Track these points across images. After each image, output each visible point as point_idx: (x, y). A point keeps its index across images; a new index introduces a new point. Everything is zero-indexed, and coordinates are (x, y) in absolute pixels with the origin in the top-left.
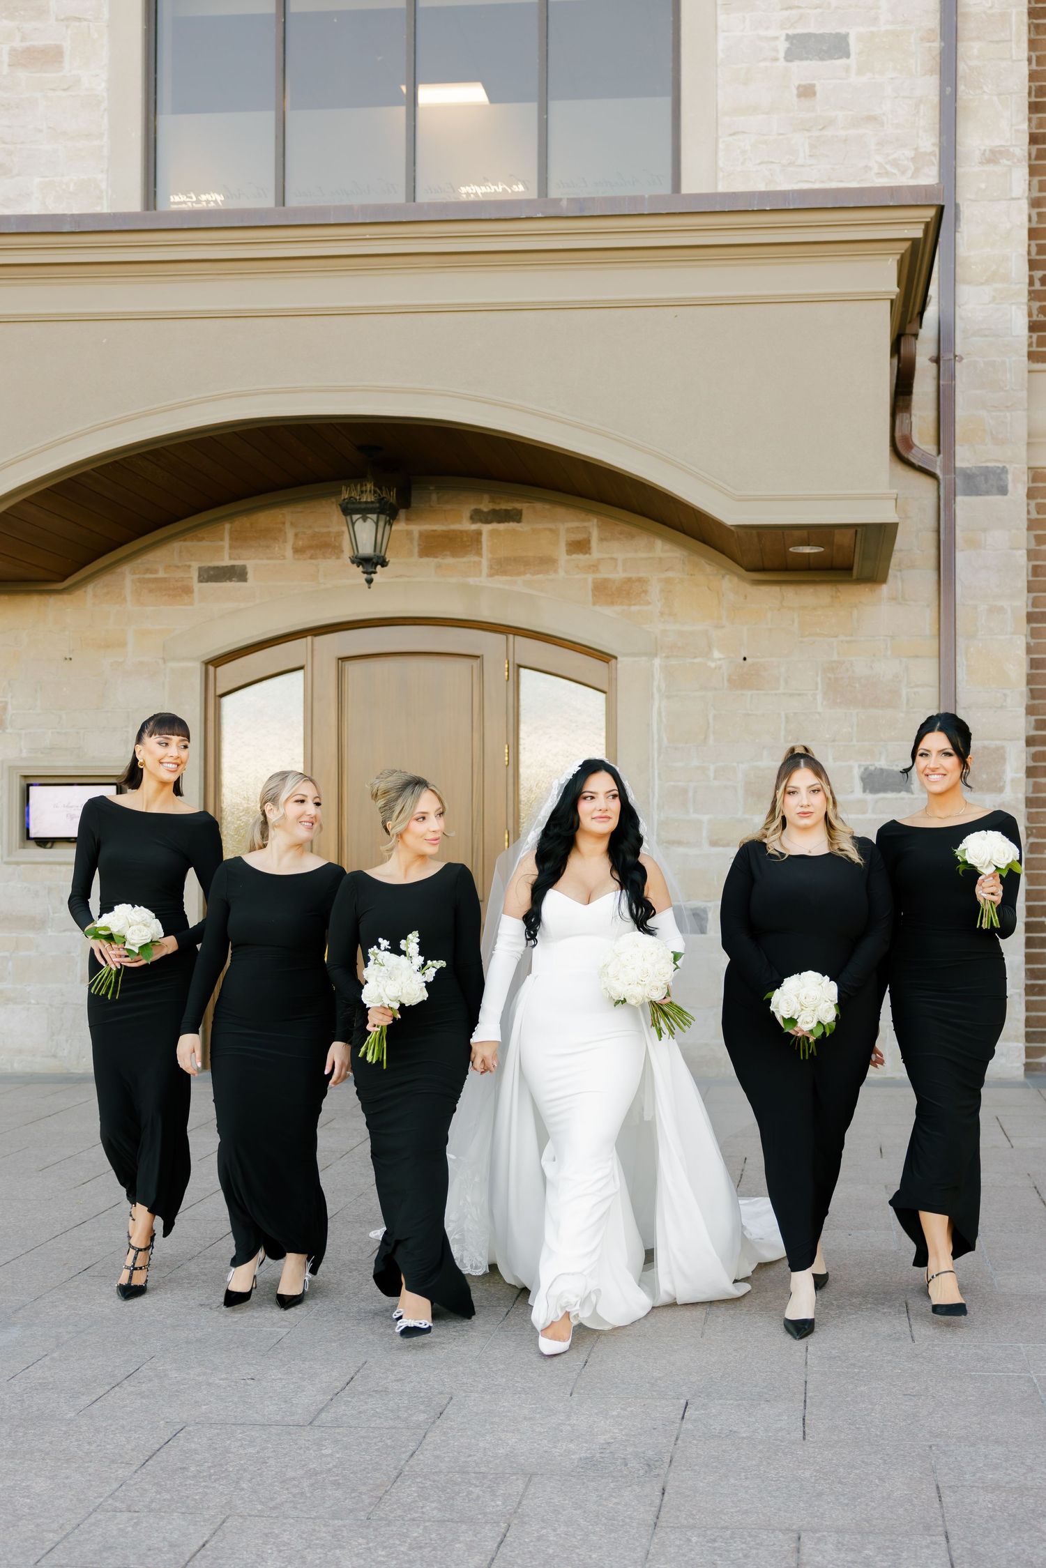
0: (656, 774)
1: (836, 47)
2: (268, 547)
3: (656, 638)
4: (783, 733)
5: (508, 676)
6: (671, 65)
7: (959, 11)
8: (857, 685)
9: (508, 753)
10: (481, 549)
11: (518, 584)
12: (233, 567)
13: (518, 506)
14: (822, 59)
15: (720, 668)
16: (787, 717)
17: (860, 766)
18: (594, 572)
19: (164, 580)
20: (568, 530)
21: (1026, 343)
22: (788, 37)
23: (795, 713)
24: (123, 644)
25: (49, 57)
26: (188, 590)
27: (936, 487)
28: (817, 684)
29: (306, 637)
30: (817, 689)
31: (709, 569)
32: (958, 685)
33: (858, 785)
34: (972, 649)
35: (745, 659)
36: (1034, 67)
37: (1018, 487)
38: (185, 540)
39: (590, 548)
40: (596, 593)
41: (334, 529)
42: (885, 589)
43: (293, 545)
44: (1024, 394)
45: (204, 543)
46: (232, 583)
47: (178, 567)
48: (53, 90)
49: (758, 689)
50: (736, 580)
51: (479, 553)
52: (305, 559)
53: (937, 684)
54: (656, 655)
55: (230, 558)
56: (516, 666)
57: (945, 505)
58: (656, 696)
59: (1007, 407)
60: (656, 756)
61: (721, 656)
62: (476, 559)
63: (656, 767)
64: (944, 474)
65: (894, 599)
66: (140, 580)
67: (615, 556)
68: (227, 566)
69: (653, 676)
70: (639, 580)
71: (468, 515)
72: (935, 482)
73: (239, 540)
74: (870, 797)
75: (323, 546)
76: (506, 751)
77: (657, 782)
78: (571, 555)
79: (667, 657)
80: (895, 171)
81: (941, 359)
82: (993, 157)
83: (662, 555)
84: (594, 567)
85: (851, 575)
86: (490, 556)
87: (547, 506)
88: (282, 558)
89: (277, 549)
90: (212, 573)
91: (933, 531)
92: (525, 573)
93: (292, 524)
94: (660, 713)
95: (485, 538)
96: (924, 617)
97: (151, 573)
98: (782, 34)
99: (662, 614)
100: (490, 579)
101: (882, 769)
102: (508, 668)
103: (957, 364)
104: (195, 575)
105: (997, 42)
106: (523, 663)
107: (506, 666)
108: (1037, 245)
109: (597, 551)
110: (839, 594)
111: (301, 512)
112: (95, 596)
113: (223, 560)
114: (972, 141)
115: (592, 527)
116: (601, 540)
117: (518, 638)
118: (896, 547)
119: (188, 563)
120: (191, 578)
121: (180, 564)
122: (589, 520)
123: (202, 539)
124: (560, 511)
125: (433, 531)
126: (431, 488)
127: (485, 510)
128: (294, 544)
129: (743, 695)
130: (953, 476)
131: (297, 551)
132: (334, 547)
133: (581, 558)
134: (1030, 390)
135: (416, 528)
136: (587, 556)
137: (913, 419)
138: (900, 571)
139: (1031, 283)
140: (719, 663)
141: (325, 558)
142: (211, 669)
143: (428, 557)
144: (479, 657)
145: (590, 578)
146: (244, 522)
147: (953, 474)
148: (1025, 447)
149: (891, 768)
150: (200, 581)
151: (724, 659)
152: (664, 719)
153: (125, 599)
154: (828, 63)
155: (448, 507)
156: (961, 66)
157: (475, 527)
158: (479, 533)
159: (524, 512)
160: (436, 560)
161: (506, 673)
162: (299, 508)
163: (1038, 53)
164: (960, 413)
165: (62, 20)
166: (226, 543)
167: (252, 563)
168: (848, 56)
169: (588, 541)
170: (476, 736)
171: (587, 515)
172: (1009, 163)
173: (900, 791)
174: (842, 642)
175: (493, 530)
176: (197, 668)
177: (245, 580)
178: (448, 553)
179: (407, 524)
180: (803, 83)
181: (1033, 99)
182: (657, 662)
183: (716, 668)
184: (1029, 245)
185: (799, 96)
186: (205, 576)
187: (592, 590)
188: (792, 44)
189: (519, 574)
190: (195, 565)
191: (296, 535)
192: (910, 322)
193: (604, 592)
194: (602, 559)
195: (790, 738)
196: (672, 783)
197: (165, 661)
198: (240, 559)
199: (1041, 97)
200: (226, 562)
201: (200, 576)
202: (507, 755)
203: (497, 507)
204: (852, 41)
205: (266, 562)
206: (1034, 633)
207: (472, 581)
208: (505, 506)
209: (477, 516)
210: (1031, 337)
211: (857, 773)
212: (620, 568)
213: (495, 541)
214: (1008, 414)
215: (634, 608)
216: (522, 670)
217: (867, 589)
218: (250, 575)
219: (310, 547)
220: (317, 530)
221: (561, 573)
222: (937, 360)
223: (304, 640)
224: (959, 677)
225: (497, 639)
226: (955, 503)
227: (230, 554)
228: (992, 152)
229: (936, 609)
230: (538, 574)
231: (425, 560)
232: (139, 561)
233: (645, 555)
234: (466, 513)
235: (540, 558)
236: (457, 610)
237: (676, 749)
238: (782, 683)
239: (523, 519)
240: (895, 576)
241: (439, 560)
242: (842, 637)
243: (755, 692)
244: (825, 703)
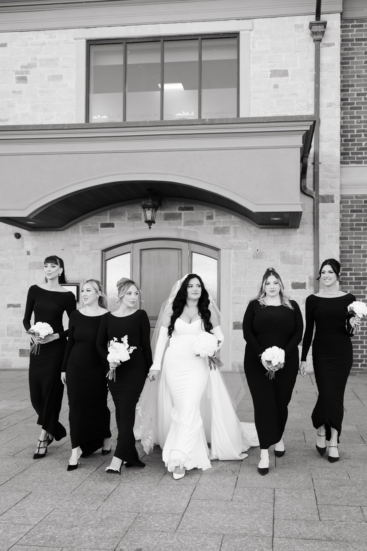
0: (232, 284)
1: (285, 73)
2: (120, 218)
3: (232, 244)
6: (237, 79)
7: (321, 63)
8: (290, 258)
11: (192, 228)
12: (110, 223)
13: (192, 206)
14: (280, 77)
15: (250, 253)
17: (291, 281)
18: (214, 225)
19: (91, 227)
20: (207, 213)
21: (339, 159)
22: (271, 71)
24: (79, 245)
25: (59, 78)
26: (97, 230)
27: (313, 201)
28: (278, 257)
30: (278, 259)
31: (247, 224)
32: (319, 258)
33: (290, 287)
35: (258, 250)
36: (342, 79)
37: (337, 201)
38: (97, 216)
39: (213, 218)
41: (139, 212)
42: (298, 230)
44: (339, 174)
45: (102, 217)
46: (110, 228)
47: (94, 223)
48: (60, 87)
49: (261, 259)
50: (255, 227)
51: (181, 219)
52: (131, 221)
53: (313, 258)
54: (232, 249)
55: (110, 221)
56: (191, 252)
57: (316, 206)
58: (232, 261)
59: (334, 177)
60: (232, 278)
61: (251, 249)
62: (180, 221)
63: (232, 281)
64: (316, 197)
65: (301, 233)
66: (84, 227)
67: (220, 220)
69: (231, 255)
70: (227, 227)
72: (313, 199)
73: (112, 215)
74: (294, 290)
75: (136, 217)
77: (232, 286)
78: (207, 220)
79: (235, 250)
80: (302, 109)
81: (315, 163)
82: (330, 105)
83: (234, 220)
84: (214, 224)
85: (289, 226)
86: (184, 220)
87: (201, 206)
88: (124, 221)
89: (123, 218)
90: (104, 225)
91: (312, 213)
92: (194, 225)
93: (127, 211)
94: (233, 266)
95: (183, 215)
96: (310, 238)
97: (87, 225)
98: (269, 70)
99: (234, 237)
100: (184, 227)
101: (297, 283)
103: (320, 165)
104: (99, 226)
105: (331, 72)
106: (193, 251)
107: (188, 252)
108: (343, 130)
109: (215, 219)
110: (285, 232)
111: (130, 208)
112: (71, 231)
113: (107, 221)
114: (323, 100)
115: (214, 212)
116: (216, 216)
117: (192, 244)
118: (302, 218)
119: (97, 222)
120: (98, 226)
121: (95, 223)
122: (213, 210)
123: (101, 215)
124: (204, 207)
125: (168, 213)
126: (167, 201)
127: (183, 207)
128: (128, 216)
129: (256, 260)
131: (129, 219)
132: (139, 218)
133: (210, 221)
134: (341, 173)
135: (163, 212)
136: (212, 220)
137: (307, 181)
138: (303, 225)
139: (341, 141)
140: (250, 251)
141: (137, 221)
142: (104, 252)
144: (181, 249)
145: (213, 227)
146: (114, 210)
147: (318, 197)
148: (339, 189)
149: (300, 282)
150: (101, 227)
153: (79, 233)
154: (283, 78)
155: (172, 206)
156: (321, 79)
157: (180, 212)
158: (181, 214)
159: (194, 208)
160: (168, 221)
161: (189, 254)
162: (129, 206)
163: (343, 75)
164: (320, 179)
165: (63, 67)
166: (108, 216)
167: (115, 222)
168: (288, 76)
169: (213, 216)
170: (180, 272)
172: (335, 107)
173: (302, 289)
175: (185, 213)
176: (100, 252)
177: (114, 227)
178: (172, 219)
179: (161, 211)
180: (275, 84)
181: (342, 88)
182: (232, 251)
184: (341, 130)
185: (274, 88)
186: (102, 226)
187: (214, 230)
188: (272, 73)
189: (192, 225)
190: (100, 223)
191: (128, 214)
192: (306, 153)
193: (217, 231)
194: (217, 221)
196: (237, 286)
197: (91, 250)
198: (112, 221)
199: (344, 87)
200: (108, 222)
201: (101, 226)
203: (186, 206)
204: (289, 72)
205: (120, 222)
206: (342, 243)
207: (179, 227)
208: (188, 206)
209: (181, 209)
210: (341, 157)
211: (290, 284)
212: (222, 224)
213: (186, 216)
214: (334, 179)
215: (226, 235)
216: (193, 253)
217: (293, 230)
218: (115, 226)
219: (133, 218)
220: (134, 213)
221: (205, 225)
223: (130, 244)
225: (186, 244)
226: (319, 205)
227: (109, 219)
228: (330, 104)
229: (313, 236)
230: (198, 225)
231: (165, 221)
232: (83, 222)
233: (229, 220)
234: (177, 208)
235: (199, 221)
236: (175, 236)
237: (238, 276)
238: (268, 257)
239: (194, 210)
240: (302, 226)
241: (169, 221)
242: (286, 244)
243: (261, 260)
244: (281, 263)
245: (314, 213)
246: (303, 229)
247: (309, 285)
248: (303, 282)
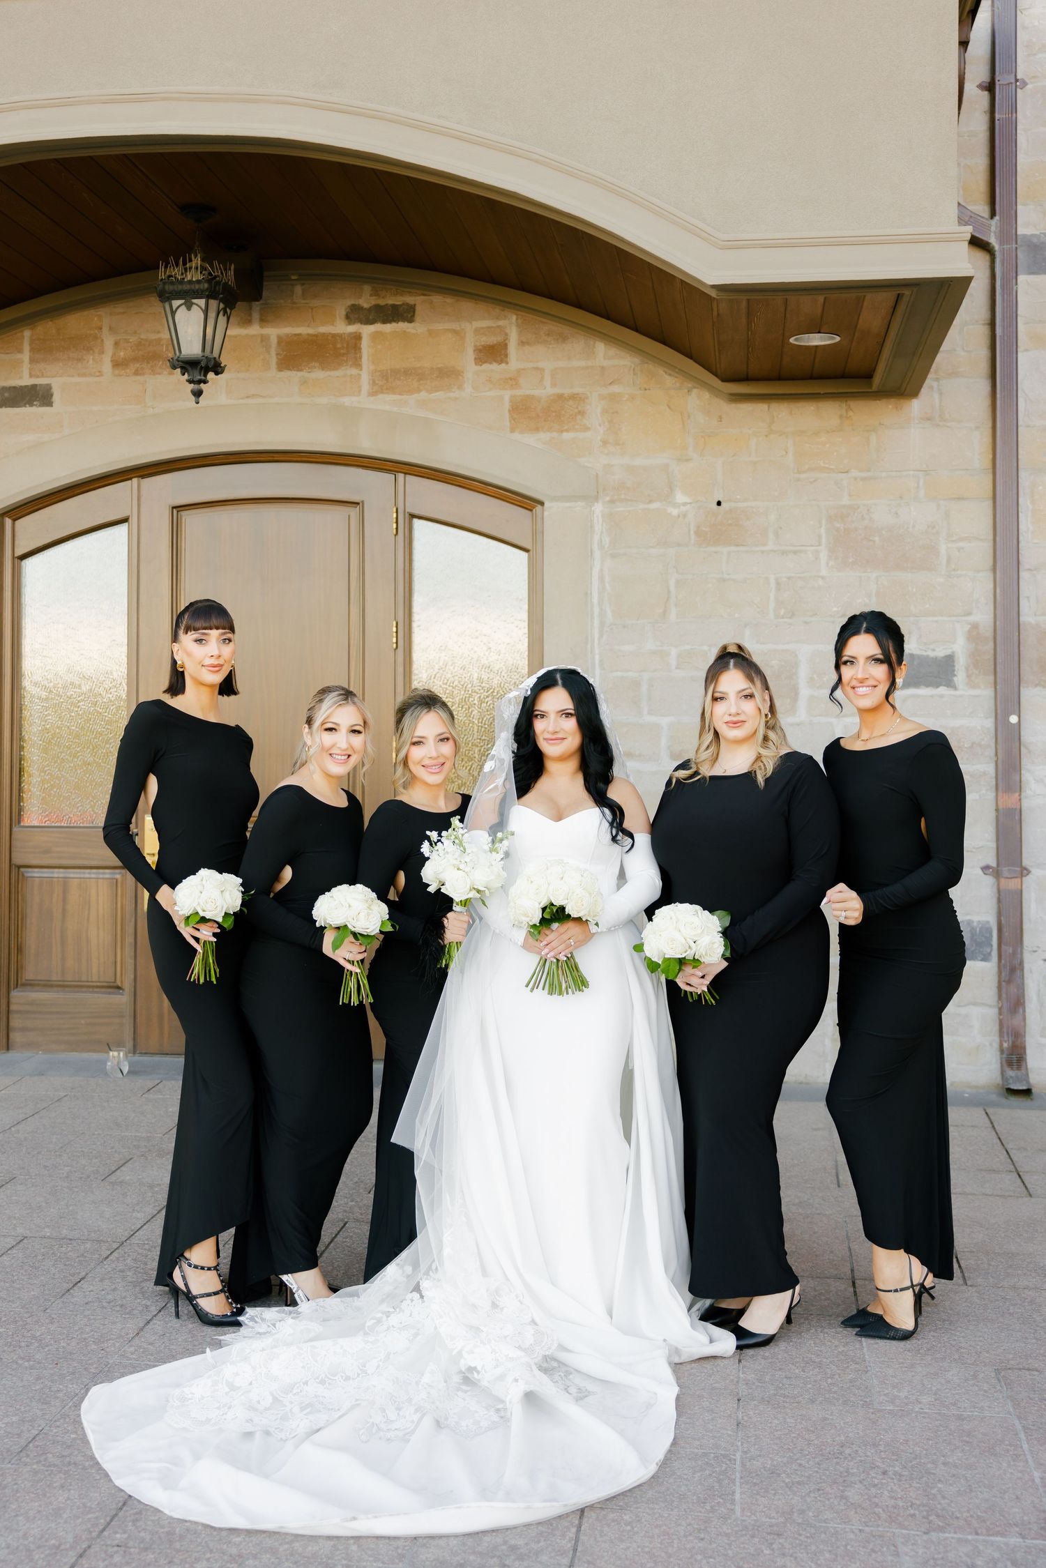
0: (597, 662)
2: (79, 360)
3: (597, 476)
4: (772, 605)
5: (397, 528)
8: (877, 539)
9: (397, 632)
10: (361, 358)
11: (410, 405)
12: (34, 386)
13: (410, 300)
15: (685, 516)
16: (778, 584)
18: (512, 387)
20: (477, 331)
23: (789, 578)
27: (988, 261)
28: (820, 536)
29: (131, 479)
30: (820, 544)
31: (669, 380)
32: (1021, 538)
34: (1041, 488)
35: (719, 503)
39: (506, 356)
40: (515, 416)
41: (166, 335)
42: (915, 406)
43: (112, 357)
46: (34, 407)
49: (737, 545)
50: (706, 395)
51: (357, 364)
52: (129, 376)
53: (991, 537)
54: (596, 499)
55: (31, 376)
56: (407, 515)
57: (1003, 286)
58: (597, 554)
60: (597, 636)
61: (687, 499)
62: (354, 371)
63: (597, 651)
64: (1001, 244)
65: (929, 419)
67: (540, 365)
68: (26, 386)
69: (592, 527)
70: (574, 397)
71: (344, 313)
72: (988, 257)
73: (43, 351)
75: (149, 356)
76: (394, 629)
78: (481, 365)
79: (612, 501)
81: (997, 83)
83: (605, 363)
84: (512, 381)
85: (870, 386)
86: (372, 367)
87: (449, 300)
88: (98, 374)
89: (91, 362)
90: (6, 395)
91: (984, 324)
92: (419, 391)
93: (111, 329)
94: (602, 579)
95: (365, 343)
96: (971, 444)
99: (605, 443)
100: (372, 398)
102: (397, 518)
103: (1018, 90)
106: (417, 512)
107: (395, 515)
109: (516, 358)
110: (850, 413)
111: (124, 313)
113: (21, 378)
115: (510, 326)
116: (522, 343)
117: (409, 478)
122: (505, 317)
124: (466, 305)
125: (296, 335)
126: (293, 277)
127: (366, 306)
128: (114, 354)
129: (716, 552)
130: (1014, 246)
131: (117, 364)
132: (167, 359)
133: (494, 368)
135: (274, 332)
136: (503, 365)
138: (937, 379)
140: (683, 509)
141: (154, 373)
142: (8, 522)
143: (290, 369)
144: (358, 504)
145: (507, 395)
146: (47, 328)
147: (1014, 242)
149: (925, 653)
151: (691, 503)
152: (607, 585)
155: (316, 303)
157: (352, 329)
158: (358, 337)
159: (418, 308)
160: (300, 374)
161: (395, 525)
162: (120, 307)
164: (1023, 160)
166: (26, 356)
167: (58, 379)
169: (506, 345)
170: (355, 610)
171: (503, 311)
174: (855, 479)
175: (376, 332)
177: (50, 404)
178: (317, 364)
179: (262, 327)
182: (598, 508)
183: (679, 516)
186: (1, 400)
187: (509, 411)
189: (410, 392)
191: (116, 344)
193: (525, 414)
194: (523, 369)
195: (782, 612)
196: (619, 674)
198: (43, 376)
200: (26, 381)
202: (395, 634)
203: (382, 302)
205: (77, 379)
207: (347, 401)
208: (391, 300)
209: (356, 315)
212: (548, 381)
213: (379, 347)
215: (566, 436)
216: (416, 522)
217: (890, 407)
218: (56, 398)
219: (135, 359)
220: (143, 336)
221: (468, 389)
222: (990, 87)
223: (128, 482)
224: (1022, 527)
225: (383, 480)
226: (1016, 284)
227: (30, 369)
229: (988, 432)
230: (437, 391)
231: (286, 374)
233: (582, 363)
234: (341, 310)
235: (440, 370)
236: (328, 441)
237: (624, 627)
238: (771, 536)
239: (417, 317)
240: (931, 388)
241: (304, 374)
242: (854, 473)
243: (733, 548)
244: (831, 563)
245: (992, 324)
246: (937, 401)
247: (967, 669)
248: (940, 652)
